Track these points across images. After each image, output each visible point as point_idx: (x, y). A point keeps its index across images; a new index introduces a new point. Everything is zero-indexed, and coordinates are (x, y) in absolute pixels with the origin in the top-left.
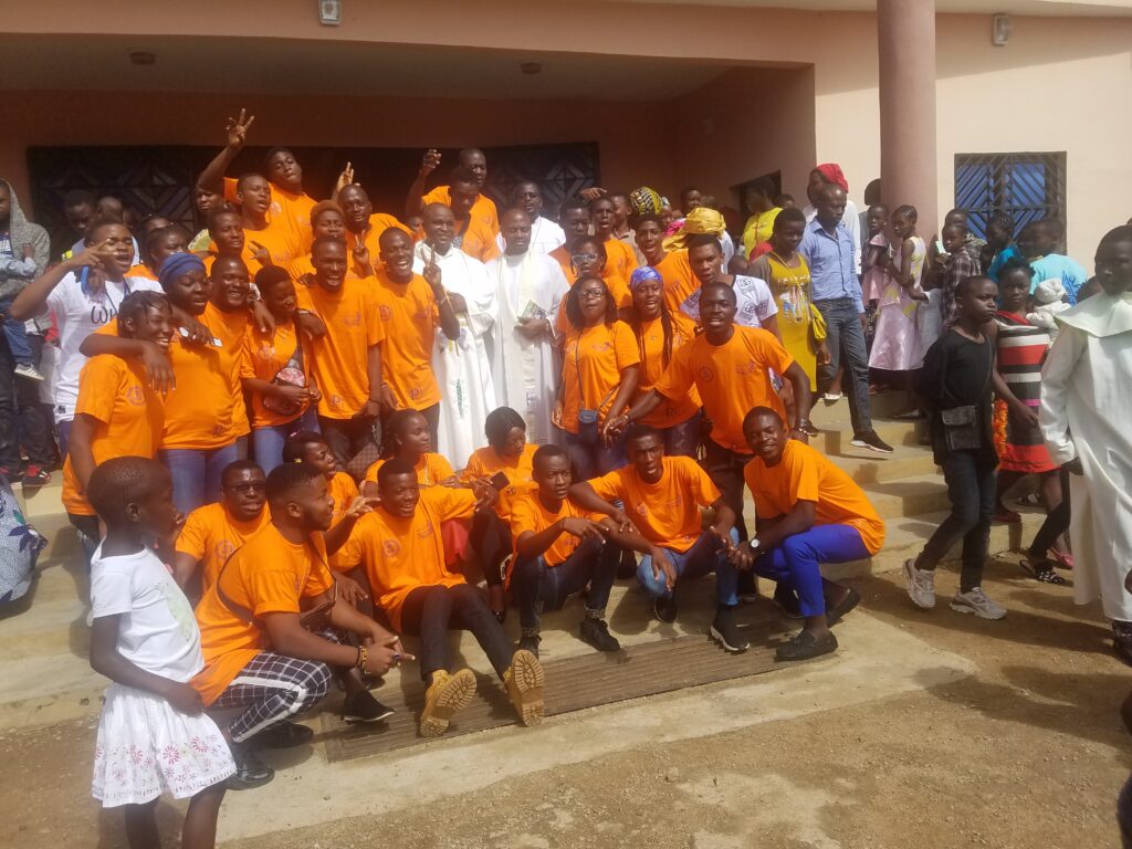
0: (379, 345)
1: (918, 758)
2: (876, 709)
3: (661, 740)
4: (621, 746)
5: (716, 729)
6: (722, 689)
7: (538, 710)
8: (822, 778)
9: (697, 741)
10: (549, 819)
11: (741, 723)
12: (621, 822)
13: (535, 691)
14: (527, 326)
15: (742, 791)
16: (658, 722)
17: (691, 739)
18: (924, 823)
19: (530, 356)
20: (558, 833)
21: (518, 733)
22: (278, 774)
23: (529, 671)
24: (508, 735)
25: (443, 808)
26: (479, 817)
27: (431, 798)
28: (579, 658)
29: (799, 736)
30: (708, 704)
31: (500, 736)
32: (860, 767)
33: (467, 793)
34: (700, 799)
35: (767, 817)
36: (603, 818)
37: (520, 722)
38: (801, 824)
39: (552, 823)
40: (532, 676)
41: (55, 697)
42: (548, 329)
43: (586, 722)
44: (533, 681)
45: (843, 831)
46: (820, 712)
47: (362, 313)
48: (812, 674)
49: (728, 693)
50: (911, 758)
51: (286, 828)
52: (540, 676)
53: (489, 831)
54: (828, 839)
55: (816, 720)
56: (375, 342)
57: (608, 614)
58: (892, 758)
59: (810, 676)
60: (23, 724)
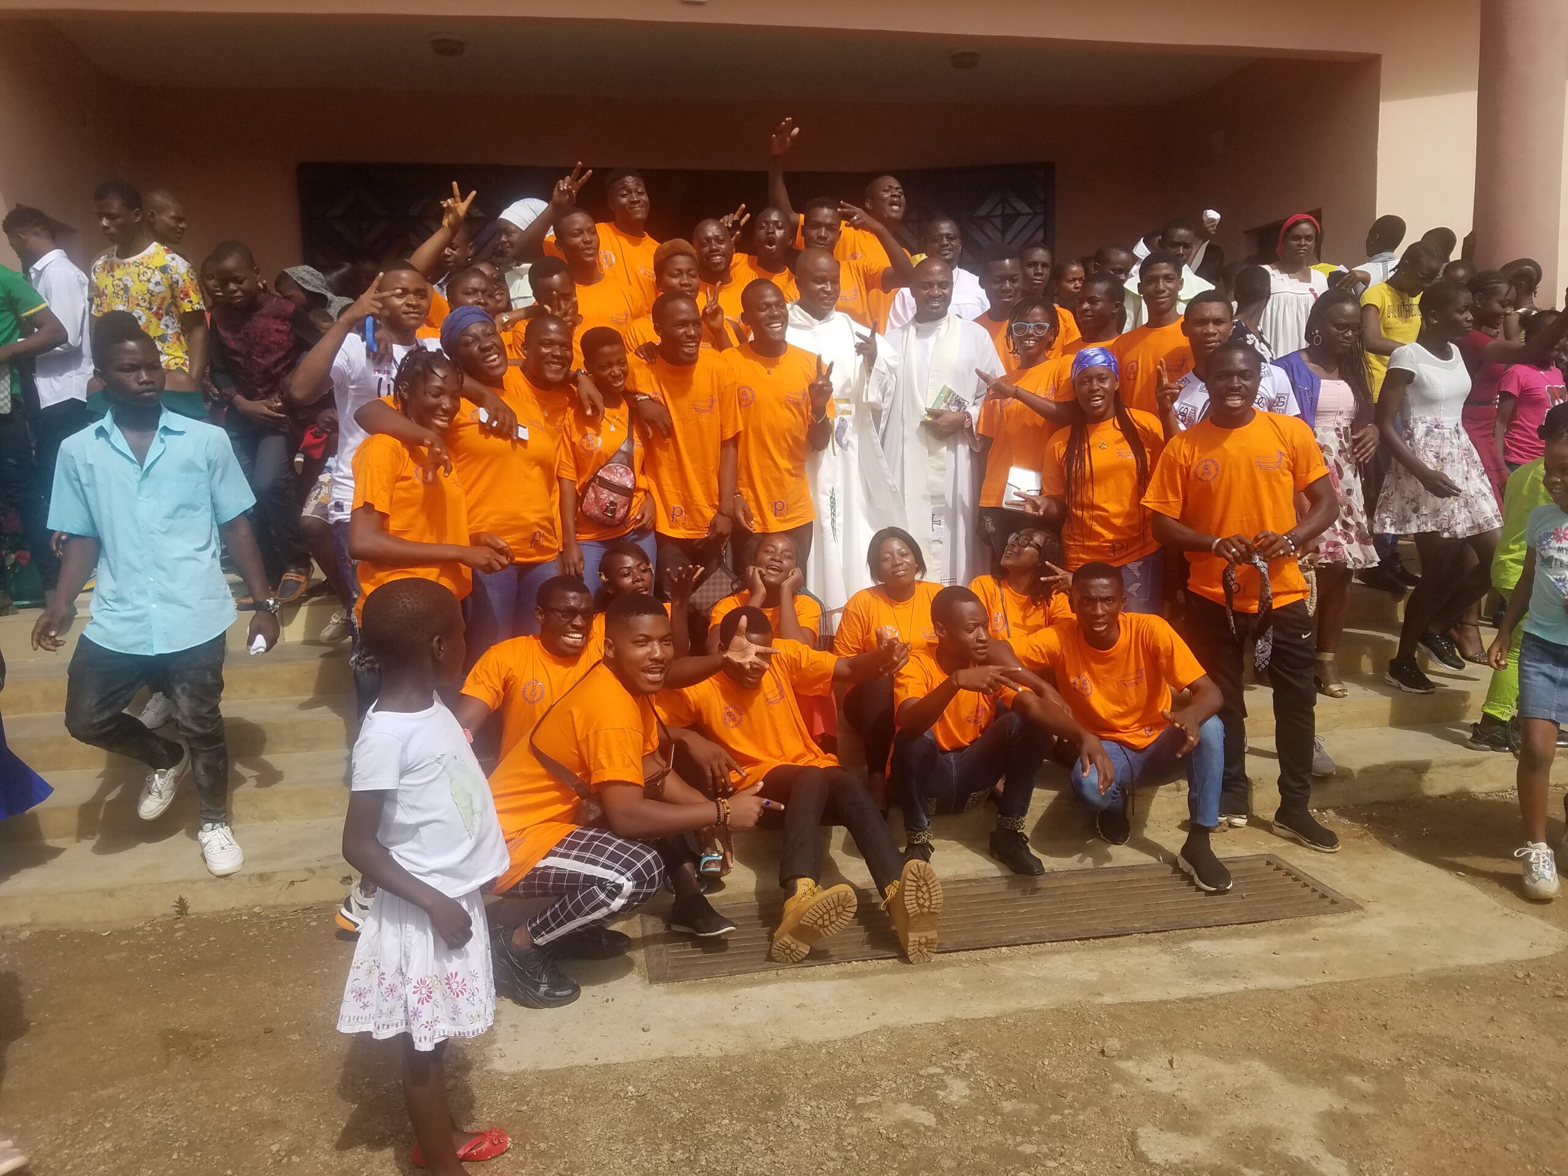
0: (735, 439)
1: (1470, 1058)
2: (1414, 986)
3: (1098, 1000)
4: (1041, 1002)
5: (1177, 993)
6: (1189, 940)
7: (929, 943)
8: (1325, 1073)
9: (1147, 1007)
10: (938, 1088)
11: (1213, 988)
12: (1037, 1102)
13: (928, 917)
14: (939, 421)
15: (1208, 1080)
16: (1094, 977)
17: (1140, 1004)
18: (1472, 1150)
19: (941, 464)
20: (948, 1107)
21: (899, 972)
22: (586, 991)
23: (924, 889)
24: (885, 971)
25: (796, 1058)
26: (843, 1076)
27: (780, 1043)
28: (985, 879)
29: (1296, 1013)
30: (1167, 958)
31: (874, 972)
32: (1384, 1062)
33: (828, 1042)
34: (1148, 1084)
35: (1242, 1118)
36: (1010, 1095)
37: (903, 957)
38: (1292, 1132)
39: (941, 1094)
40: (926, 896)
41: (312, 871)
42: (967, 426)
43: (992, 965)
44: (927, 904)
45: (1351, 1148)
46: (1330, 984)
47: (716, 397)
48: (1321, 930)
49: (1196, 946)
50: (1459, 1058)
51: (593, 1063)
52: (938, 898)
53: (856, 1095)
54: (1330, 1156)
55: (1323, 994)
56: (730, 435)
57: (1029, 824)
58: (1431, 1055)
59: (1319, 932)
60: (271, 902)
